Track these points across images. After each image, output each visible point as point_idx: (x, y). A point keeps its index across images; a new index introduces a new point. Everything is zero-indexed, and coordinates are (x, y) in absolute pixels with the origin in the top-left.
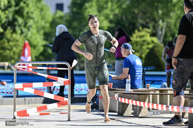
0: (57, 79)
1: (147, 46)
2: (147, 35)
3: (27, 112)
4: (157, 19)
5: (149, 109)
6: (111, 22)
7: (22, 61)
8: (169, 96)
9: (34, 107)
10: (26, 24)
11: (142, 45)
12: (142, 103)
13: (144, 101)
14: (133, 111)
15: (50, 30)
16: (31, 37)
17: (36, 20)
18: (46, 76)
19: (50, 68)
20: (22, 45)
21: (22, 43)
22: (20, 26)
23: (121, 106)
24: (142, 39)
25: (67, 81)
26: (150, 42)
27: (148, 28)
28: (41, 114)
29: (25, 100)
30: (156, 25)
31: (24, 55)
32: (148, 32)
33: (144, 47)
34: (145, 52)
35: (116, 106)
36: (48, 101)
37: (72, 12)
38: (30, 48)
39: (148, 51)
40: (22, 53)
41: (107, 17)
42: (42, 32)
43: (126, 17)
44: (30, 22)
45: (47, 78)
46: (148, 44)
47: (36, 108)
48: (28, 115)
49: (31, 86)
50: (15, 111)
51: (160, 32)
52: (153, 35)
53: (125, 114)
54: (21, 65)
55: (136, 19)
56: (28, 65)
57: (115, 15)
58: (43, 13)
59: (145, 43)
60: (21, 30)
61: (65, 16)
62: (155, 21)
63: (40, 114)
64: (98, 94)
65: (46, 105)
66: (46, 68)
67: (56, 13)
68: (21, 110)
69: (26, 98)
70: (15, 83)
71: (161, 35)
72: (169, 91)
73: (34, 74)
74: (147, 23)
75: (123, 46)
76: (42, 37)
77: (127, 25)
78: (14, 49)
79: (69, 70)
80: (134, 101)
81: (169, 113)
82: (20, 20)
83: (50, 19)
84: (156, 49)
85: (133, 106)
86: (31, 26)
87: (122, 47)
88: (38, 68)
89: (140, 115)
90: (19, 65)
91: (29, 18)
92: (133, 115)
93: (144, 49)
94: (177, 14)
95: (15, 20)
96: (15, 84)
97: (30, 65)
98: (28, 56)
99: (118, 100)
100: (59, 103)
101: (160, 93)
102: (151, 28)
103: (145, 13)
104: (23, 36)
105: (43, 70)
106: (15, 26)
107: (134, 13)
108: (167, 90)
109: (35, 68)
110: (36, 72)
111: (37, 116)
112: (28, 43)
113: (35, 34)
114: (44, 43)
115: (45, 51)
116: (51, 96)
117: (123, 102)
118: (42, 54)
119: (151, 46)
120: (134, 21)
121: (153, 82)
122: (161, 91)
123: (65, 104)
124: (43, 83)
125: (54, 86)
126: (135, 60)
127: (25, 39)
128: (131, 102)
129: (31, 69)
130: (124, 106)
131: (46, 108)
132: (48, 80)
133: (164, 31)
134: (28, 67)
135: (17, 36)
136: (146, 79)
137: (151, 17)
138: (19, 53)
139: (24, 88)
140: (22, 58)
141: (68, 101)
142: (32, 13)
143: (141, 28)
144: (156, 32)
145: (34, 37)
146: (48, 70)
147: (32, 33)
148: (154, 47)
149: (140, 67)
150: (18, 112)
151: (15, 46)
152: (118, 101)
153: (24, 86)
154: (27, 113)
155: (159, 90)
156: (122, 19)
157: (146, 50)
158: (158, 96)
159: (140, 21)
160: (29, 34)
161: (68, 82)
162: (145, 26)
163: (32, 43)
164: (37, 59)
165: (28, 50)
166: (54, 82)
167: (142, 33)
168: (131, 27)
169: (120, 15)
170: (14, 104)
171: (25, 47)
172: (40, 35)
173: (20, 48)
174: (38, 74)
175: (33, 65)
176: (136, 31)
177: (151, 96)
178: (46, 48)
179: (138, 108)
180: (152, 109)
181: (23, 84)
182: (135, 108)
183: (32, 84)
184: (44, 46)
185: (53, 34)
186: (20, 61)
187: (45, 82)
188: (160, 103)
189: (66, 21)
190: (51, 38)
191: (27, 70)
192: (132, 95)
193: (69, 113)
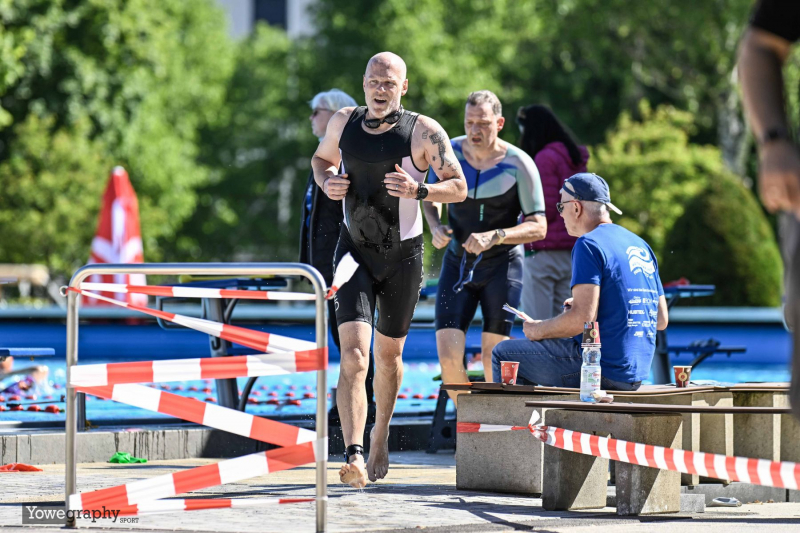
0: (266, 344)
1: (676, 189)
2: (675, 140)
3: (125, 494)
4: (722, 66)
5: (686, 481)
6: (506, 77)
7: (100, 262)
8: (777, 418)
10: (115, 89)
11: (649, 187)
12: (659, 451)
13: (667, 444)
14: (612, 491)
15: (225, 118)
16: (139, 150)
17: (161, 71)
18: (215, 328)
19: (233, 293)
20: (100, 187)
21: (97, 177)
23: (557, 467)
24: (652, 157)
25: (311, 352)
26: (690, 171)
27: (681, 105)
29: (117, 440)
30: (714, 93)
31: (107, 233)
32: (677, 125)
33: (662, 194)
34: (666, 215)
35: (537, 466)
36: (223, 445)
37: (328, 32)
38: (134, 202)
39: (678, 210)
40: (96, 223)
41: (488, 55)
42: (188, 125)
43: (577, 57)
44: (136, 82)
45: (218, 339)
46: (680, 178)
47: (169, 479)
48: (133, 511)
49: (148, 377)
50: (71, 489)
51: (734, 127)
52: (703, 136)
53: (578, 505)
54: (96, 278)
55: (625, 65)
56: (127, 280)
57: (526, 46)
58: (192, 38)
59: (667, 176)
61: (296, 50)
62: (708, 69)
63: (187, 503)
64: (454, 413)
65: (216, 465)
66: (214, 293)
67: (253, 37)
68: (99, 489)
69: (122, 433)
70: (73, 363)
71: (740, 134)
72: (777, 397)
73: (159, 321)
74: (673, 83)
75: (568, 185)
76: (190, 149)
77: (578, 91)
78: (63, 205)
79: (318, 303)
80: (621, 445)
81: (778, 500)
82: (89, 73)
83: (226, 67)
84: (715, 202)
85: (614, 464)
86: (138, 99)
87: (567, 190)
88: (179, 292)
89: (646, 510)
90: (88, 280)
91: (129, 59)
93: (658, 201)
95: (63, 70)
96: (74, 369)
97: (138, 279)
98: (127, 237)
99: (545, 438)
100: (272, 452)
101: (735, 405)
102: (693, 105)
103: (663, 37)
104: (99, 144)
105: (197, 301)
106: (65, 97)
107: (614, 36)
108: (770, 393)
109: (162, 293)
110: (167, 309)
111: (172, 515)
112: (126, 177)
113: (154, 138)
114: (201, 175)
115: (202, 212)
116: (239, 423)
117: (569, 446)
118: (190, 227)
119: (691, 189)
120: (615, 71)
121: (704, 356)
122: (742, 396)
123: (300, 457)
124: (198, 360)
125: (251, 374)
126: (626, 249)
127: (111, 158)
128: (604, 450)
129: (139, 298)
130: (574, 467)
131: (214, 476)
132: (220, 350)
134: (133, 289)
135: (75, 146)
137: (692, 53)
138: (84, 224)
139: (112, 387)
140: (99, 246)
141: (315, 447)
142: (144, 36)
143: (644, 106)
144: (716, 122)
145: (151, 149)
146: (222, 303)
147: (143, 131)
148: (709, 191)
150: (85, 497)
151: (67, 190)
152: (543, 444)
153: (113, 378)
154: (126, 500)
155: (733, 392)
156: (558, 63)
157: (668, 206)
158: (729, 418)
159: (642, 73)
160: (131, 136)
161: (315, 358)
162: (661, 97)
163: (142, 177)
164: (168, 250)
165: (128, 209)
166: (249, 358)
167: (651, 131)
168: (598, 102)
169: (546, 48)
170: (68, 461)
171: (111, 195)
172: (181, 136)
173: (90, 202)
174: (179, 320)
175: (150, 279)
176: (625, 120)
177: (696, 418)
178: (207, 199)
179: (636, 476)
180: (703, 480)
181: (108, 367)
182: (623, 475)
183: (151, 365)
184: (199, 190)
185: (240, 137)
186: (91, 262)
187: (209, 356)
188: (739, 452)
189: (301, 73)
190: (233, 153)
191: (125, 305)
192: (607, 415)
193: (319, 499)
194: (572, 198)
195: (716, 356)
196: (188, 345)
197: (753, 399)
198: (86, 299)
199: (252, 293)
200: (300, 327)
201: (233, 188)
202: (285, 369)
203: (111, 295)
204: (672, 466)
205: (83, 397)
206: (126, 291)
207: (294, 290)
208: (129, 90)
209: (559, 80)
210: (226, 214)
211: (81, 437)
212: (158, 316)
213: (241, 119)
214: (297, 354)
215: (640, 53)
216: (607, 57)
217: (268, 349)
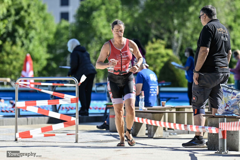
0: (64, 96)
1: (162, 59)
2: (161, 47)
3: (30, 133)
4: (172, 30)
5: (164, 129)
7: (23, 77)
8: (186, 114)
9: (38, 127)
10: (27, 35)
11: (156, 59)
12: (158, 122)
13: (160, 120)
14: (147, 132)
15: (54, 41)
16: (33, 50)
17: (38, 30)
18: (51, 93)
19: (56, 84)
20: (24, 59)
21: (23, 57)
22: (20, 37)
24: (156, 52)
25: (74, 98)
26: (165, 55)
27: (163, 39)
28: (46, 136)
29: (27, 120)
30: (171, 36)
31: (25, 70)
32: (162, 44)
33: (159, 61)
36: (53, 121)
37: (79, 21)
38: (32, 62)
39: (162, 65)
40: (23, 67)
42: (45, 44)
43: (138, 28)
44: (32, 33)
45: (52, 95)
46: (163, 57)
47: (40, 129)
48: (31, 137)
49: (35, 105)
50: (16, 132)
51: (175, 44)
52: (168, 47)
53: (138, 135)
54: (22, 81)
55: (149, 30)
56: (29, 81)
57: (126, 25)
58: (46, 23)
59: (159, 56)
60: (22, 42)
61: (71, 26)
62: (170, 32)
63: (44, 135)
64: (109, 113)
65: (52, 126)
66: (51, 84)
67: (60, 23)
68: (23, 131)
69: (29, 118)
70: (17, 101)
71: (177, 47)
73: (38, 91)
74: (162, 34)
76: (45, 49)
78: (14, 63)
79: (76, 87)
80: (149, 121)
81: (186, 134)
82: (21, 31)
83: (54, 30)
85: (147, 125)
86: (33, 37)
87: (135, 61)
88: (43, 84)
89: (155, 136)
90: (20, 81)
91: (31, 28)
92: (147, 136)
93: (158, 63)
94: (194, 24)
95: (15, 30)
97: (32, 81)
98: (30, 70)
100: (65, 123)
101: (176, 111)
102: (166, 39)
103: (159, 23)
104: (24, 48)
105: (47, 86)
106: (15, 37)
107: (147, 23)
108: (184, 108)
109: (38, 84)
110: (40, 88)
111: (41, 138)
112: (30, 57)
113: (37, 47)
114: (48, 56)
115: (48, 65)
116: (57, 116)
117: (136, 121)
118: (46, 68)
119: (165, 59)
121: (168, 100)
122: (178, 109)
123: (73, 123)
124: (47, 100)
125: (60, 104)
126: (149, 74)
127: (26, 52)
128: (145, 122)
129: (32, 86)
130: (138, 126)
131: (51, 129)
132: (53, 98)
133: (180, 42)
134: (31, 83)
135: (17, 49)
136: (161, 96)
137: (166, 27)
138: (19, 68)
139: (26, 107)
140: (23, 73)
141: (75, 121)
142: (34, 22)
143: (154, 40)
144: (171, 44)
145: (36, 50)
146: (53, 87)
147: (34, 45)
148: (170, 60)
149: (155, 83)
150: (20, 134)
151: (15, 59)
153: (27, 105)
154: (30, 134)
155: (176, 108)
156: (134, 30)
157: (160, 64)
158: (175, 114)
159: (154, 32)
160: (31, 47)
161: (75, 100)
162: (158, 37)
163: (34, 56)
164: (40, 74)
165: (30, 64)
166: (60, 100)
167: (156, 45)
168: (144, 39)
169: (131, 26)
170: (16, 125)
171: (26, 60)
172: (43, 47)
173: (21, 62)
174: (43, 91)
175: (35, 81)
176: (150, 43)
177: (167, 114)
178: (50, 61)
179: (152, 128)
180: (169, 129)
181: (25, 102)
182: (149, 128)
183: (36, 102)
184: (48, 60)
185: (57, 47)
186: (21, 77)
187: (50, 99)
189: (72, 31)
190: (56, 51)
191: (29, 87)
192: (145, 114)
193: (76, 134)
195: (172, 99)
196: (45, 97)
197: (180, 110)
198: (20, 86)
199: (60, 84)
200: (72, 93)
201: (56, 59)
202: (68, 102)
203: (26, 85)
204: (161, 125)
205: (19, 110)
206: (30, 84)
207: (71, 83)
208: (30, 36)
209: (134, 33)
210: (54, 65)
211: (19, 119)
212: (38, 90)
213: (58, 42)
214: (71, 99)
215: (153, 27)
216: (146, 28)
217: (64, 98)
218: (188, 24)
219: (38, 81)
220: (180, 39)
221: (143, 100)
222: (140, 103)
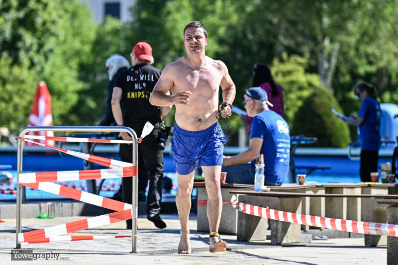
0: (109, 164)
1: (299, 93)
2: (298, 71)
3: (44, 233)
4: (320, 37)
5: (303, 228)
6: (221, 42)
7: (33, 126)
8: (345, 199)
9: (61, 223)
10: (41, 46)
11: (288, 92)
12: (289, 215)
13: (294, 211)
14: (269, 233)
15: (91, 59)
16: (52, 74)
17: (62, 38)
18: (86, 157)
19: (94, 140)
20: (33, 91)
21: (32, 86)
22: (28, 50)
23: (244, 222)
24: (288, 79)
25: (130, 168)
26: (305, 85)
27: (301, 55)
28: (74, 239)
29: (40, 208)
30: (317, 50)
31: (36, 112)
32: (300, 64)
33: (293, 96)
34: (294, 106)
35: (234, 221)
36: (90, 210)
37: (139, 20)
38: (49, 98)
39: (300, 103)
40: (32, 108)
41: (213, 31)
42: (74, 63)
43: (254, 32)
44: (50, 43)
45: (87, 161)
46: (301, 88)
47: (64, 226)
48: (47, 241)
49: (55, 179)
50: (19, 231)
51: (326, 65)
52: (311, 69)
53: (253, 239)
54: (32, 133)
55: (276, 37)
56: (46, 134)
57: (230, 27)
58: (76, 23)
59: (295, 88)
60: (31, 60)
61: (124, 29)
62: (314, 39)
63: (72, 237)
65: (86, 220)
66: (86, 140)
67: (104, 22)
69: (43, 205)
70: (20, 172)
71: (328, 69)
72: (345, 190)
73: (60, 153)
74: (298, 45)
75: (248, 93)
76: (75, 73)
77: (255, 48)
78: (16, 99)
80: (272, 211)
81: (345, 237)
82: (28, 39)
83: (92, 36)
84: (317, 100)
85: (269, 221)
86: (51, 51)
87: (248, 95)
88: (69, 140)
89: (284, 242)
90: (27, 134)
91: (47, 32)
92: (269, 241)
93: (291, 99)
94: (362, 26)
95: (17, 38)
96: (20, 175)
97: (50, 134)
98: (46, 114)
99: (238, 208)
100: (112, 214)
101: (326, 193)
102: (307, 55)
103: (293, 23)
104: (33, 72)
105: (78, 144)
106: (17, 50)
107: (270, 23)
108: (342, 188)
109: (61, 140)
110: (64, 147)
111: (66, 243)
112: (46, 87)
113: (59, 69)
114: (80, 86)
115: (81, 103)
116: (97, 200)
117: (248, 212)
118: (76, 109)
119: (306, 93)
120: (271, 39)
121: (311, 171)
122: (329, 189)
123: (126, 216)
124: (78, 171)
125: (102, 178)
126: (276, 121)
127: (38, 78)
128: (264, 214)
129: (51, 143)
130: (251, 222)
131: (84, 226)
132: (89, 167)
133: (334, 61)
134: (48, 138)
135: (21, 72)
136: (298, 163)
137: (307, 32)
138: (26, 108)
139: (38, 183)
140: (33, 119)
141: (132, 211)
142: (54, 22)
143: (285, 55)
144: (318, 64)
145: (57, 74)
146: (89, 145)
147: (54, 65)
148: (314, 95)
150: (25, 234)
151: (18, 92)
152: (237, 210)
153: (39, 179)
154: (45, 236)
155: (325, 187)
156: (245, 35)
157: (293, 102)
158: (323, 199)
159: (283, 40)
160: (48, 69)
161: (132, 170)
162: (293, 51)
163: (53, 87)
164: (64, 120)
165: (46, 101)
166: (102, 170)
167: (288, 67)
168: (263, 53)
169: (240, 28)
170: (18, 217)
171: (38, 94)
172: (71, 68)
173: (29, 98)
174: (69, 152)
175: (56, 134)
176: (276, 62)
177: (308, 199)
178: (83, 96)
179: (280, 226)
180: (311, 228)
181: (36, 174)
182: (274, 225)
183: (56, 173)
184: (80, 93)
185: (98, 68)
186: (29, 126)
187: (83, 169)
188: (328, 215)
189: (127, 39)
190: (95, 75)
191: (44, 145)
192: (267, 198)
193: (134, 236)
194: (250, 99)
195: (317, 171)
196: (73, 164)
197: (334, 190)
198: (26, 143)
199: (103, 140)
201: (94, 92)
202: (118, 175)
203: (37, 141)
204: (296, 221)
205: (24, 188)
206: (45, 139)
208: (47, 47)
209: (245, 43)
210: (91, 104)
211: (24, 206)
212: (60, 150)
213: (99, 60)
214: (124, 168)
215: (282, 31)
216: (268, 32)
217: (111, 166)
218: (351, 26)
219: (61, 134)
220: (335, 54)
221: (263, 171)
222: (257, 177)
